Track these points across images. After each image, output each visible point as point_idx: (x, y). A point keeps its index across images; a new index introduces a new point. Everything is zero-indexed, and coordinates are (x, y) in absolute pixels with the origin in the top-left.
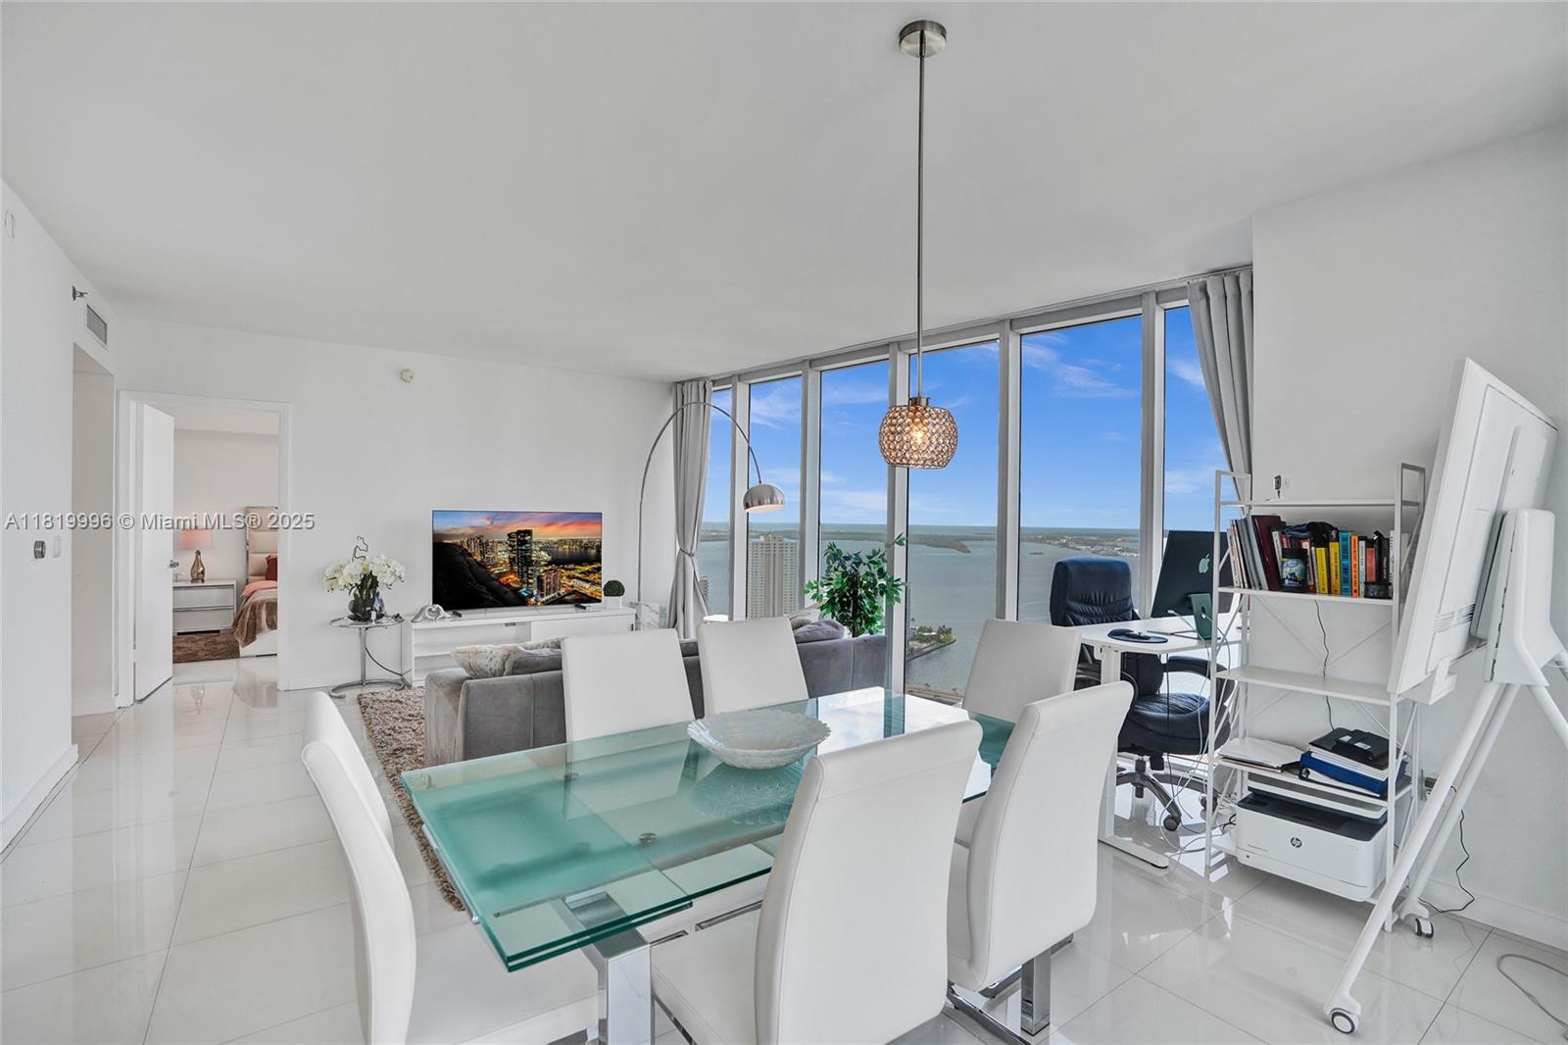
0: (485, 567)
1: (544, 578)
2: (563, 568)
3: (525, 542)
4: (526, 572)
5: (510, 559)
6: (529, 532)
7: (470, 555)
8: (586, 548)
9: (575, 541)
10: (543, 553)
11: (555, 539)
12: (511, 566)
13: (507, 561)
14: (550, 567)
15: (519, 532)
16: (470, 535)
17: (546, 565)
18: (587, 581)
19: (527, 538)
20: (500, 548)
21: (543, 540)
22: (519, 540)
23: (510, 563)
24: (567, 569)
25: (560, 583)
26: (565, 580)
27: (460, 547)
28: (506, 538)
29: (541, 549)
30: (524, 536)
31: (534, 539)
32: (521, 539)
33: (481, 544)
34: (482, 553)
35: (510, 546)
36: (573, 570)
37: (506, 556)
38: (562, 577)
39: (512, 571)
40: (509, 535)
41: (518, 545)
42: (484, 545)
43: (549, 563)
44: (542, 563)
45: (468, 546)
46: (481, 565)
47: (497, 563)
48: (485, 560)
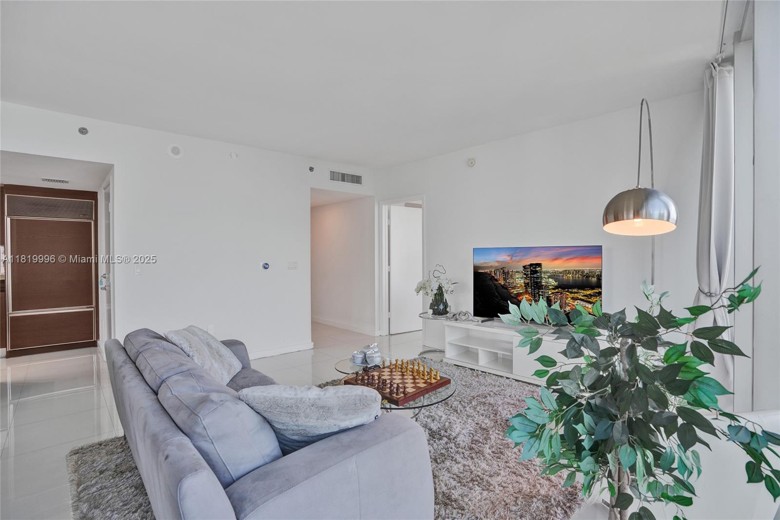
0: (506, 289)
1: (552, 298)
2: (568, 291)
3: (536, 272)
4: (538, 293)
5: (525, 283)
6: (539, 265)
7: (496, 280)
8: (588, 277)
9: (577, 272)
10: (551, 280)
11: (561, 270)
12: (526, 288)
13: (523, 285)
14: (557, 290)
15: (531, 265)
16: (496, 267)
17: (553, 289)
18: (590, 303)
19: (538, 269)
20: (517, 276)
21: (550, 270)
22: (531, 271)
23: (525, 286)
24: (571, 293)
25: (566, 303)
26: (569, 301)
27: (490, 274)
28: (522, 269)
29: (549, 277)
30: (536, 268)
31: (543, 270)
32: (533, 270)
33: (504, 273)
34: (505, 279)
35: (525, 274)
36: (577, 293)
37: (522, 281)
38: (567, 298)
39: (526, 292)
40: (524, 267)
41: (531, 274)
42: (506, 274)
43: (556, 287)
44: (550, 287)
45: (495, 274)
46: (504, 287)
47: (515, 286)
48: (507, 284)
